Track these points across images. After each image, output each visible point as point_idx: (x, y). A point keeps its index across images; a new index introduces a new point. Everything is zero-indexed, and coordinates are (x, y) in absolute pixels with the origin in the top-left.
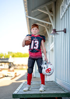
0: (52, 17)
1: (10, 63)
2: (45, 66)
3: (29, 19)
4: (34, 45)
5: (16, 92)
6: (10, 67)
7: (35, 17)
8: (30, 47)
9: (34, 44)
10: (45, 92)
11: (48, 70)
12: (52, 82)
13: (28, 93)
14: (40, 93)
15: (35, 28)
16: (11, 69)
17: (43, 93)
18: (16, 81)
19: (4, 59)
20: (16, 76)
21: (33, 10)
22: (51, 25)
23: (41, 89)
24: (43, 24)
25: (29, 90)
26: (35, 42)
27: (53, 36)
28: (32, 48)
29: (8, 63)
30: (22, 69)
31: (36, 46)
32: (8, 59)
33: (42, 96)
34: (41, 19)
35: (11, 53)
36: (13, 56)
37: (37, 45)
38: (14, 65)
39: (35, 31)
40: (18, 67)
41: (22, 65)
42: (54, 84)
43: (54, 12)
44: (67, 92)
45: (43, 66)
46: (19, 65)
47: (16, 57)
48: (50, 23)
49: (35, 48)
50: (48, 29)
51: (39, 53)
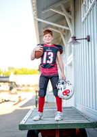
0: (70, 19)
1: (11, 82)
2: (62, 86)
3: (39, 22)
4: (48, 59)
5: (23, 122)
6: (11, 89)
7: (46, 19)
8: (42, 61)
9: (48, 56)
10: (62, 122)
11: (66, 93)
12: (71, 108)
13: (39, 122)
14: (57, 122)
15: (48, 35)
16: (13, 91)
17: (59, 122)
18: (21, 107)
19: (3, 77)
20: (20, 101)
21: (44, 9)
22: (68, 31)
23: (57, 118)
24: (57, 28)
25: (40, 119)
26: (49, 54)
27: (73, 46)
28: (44, 62)
29: (9, 82)
30: (28, 91)
31: (49, 60)
32: (8, 77)
33: (59, 127)
34: (54, 23)
35: (13, 68)
36: (16, 73)
37: (51, 58)
38: (17, 86)
39: (48, 39)
40: (23, 88)
41: (29, 85)
42: (74, 111)
43: (73, 13)
44: (92, 121)
45: (60, 86)
46: (24, 85)
47: (20, 74)
48: (67, 28)
49: (48, 62)
50: (64, 36)
51: (54, 68)
